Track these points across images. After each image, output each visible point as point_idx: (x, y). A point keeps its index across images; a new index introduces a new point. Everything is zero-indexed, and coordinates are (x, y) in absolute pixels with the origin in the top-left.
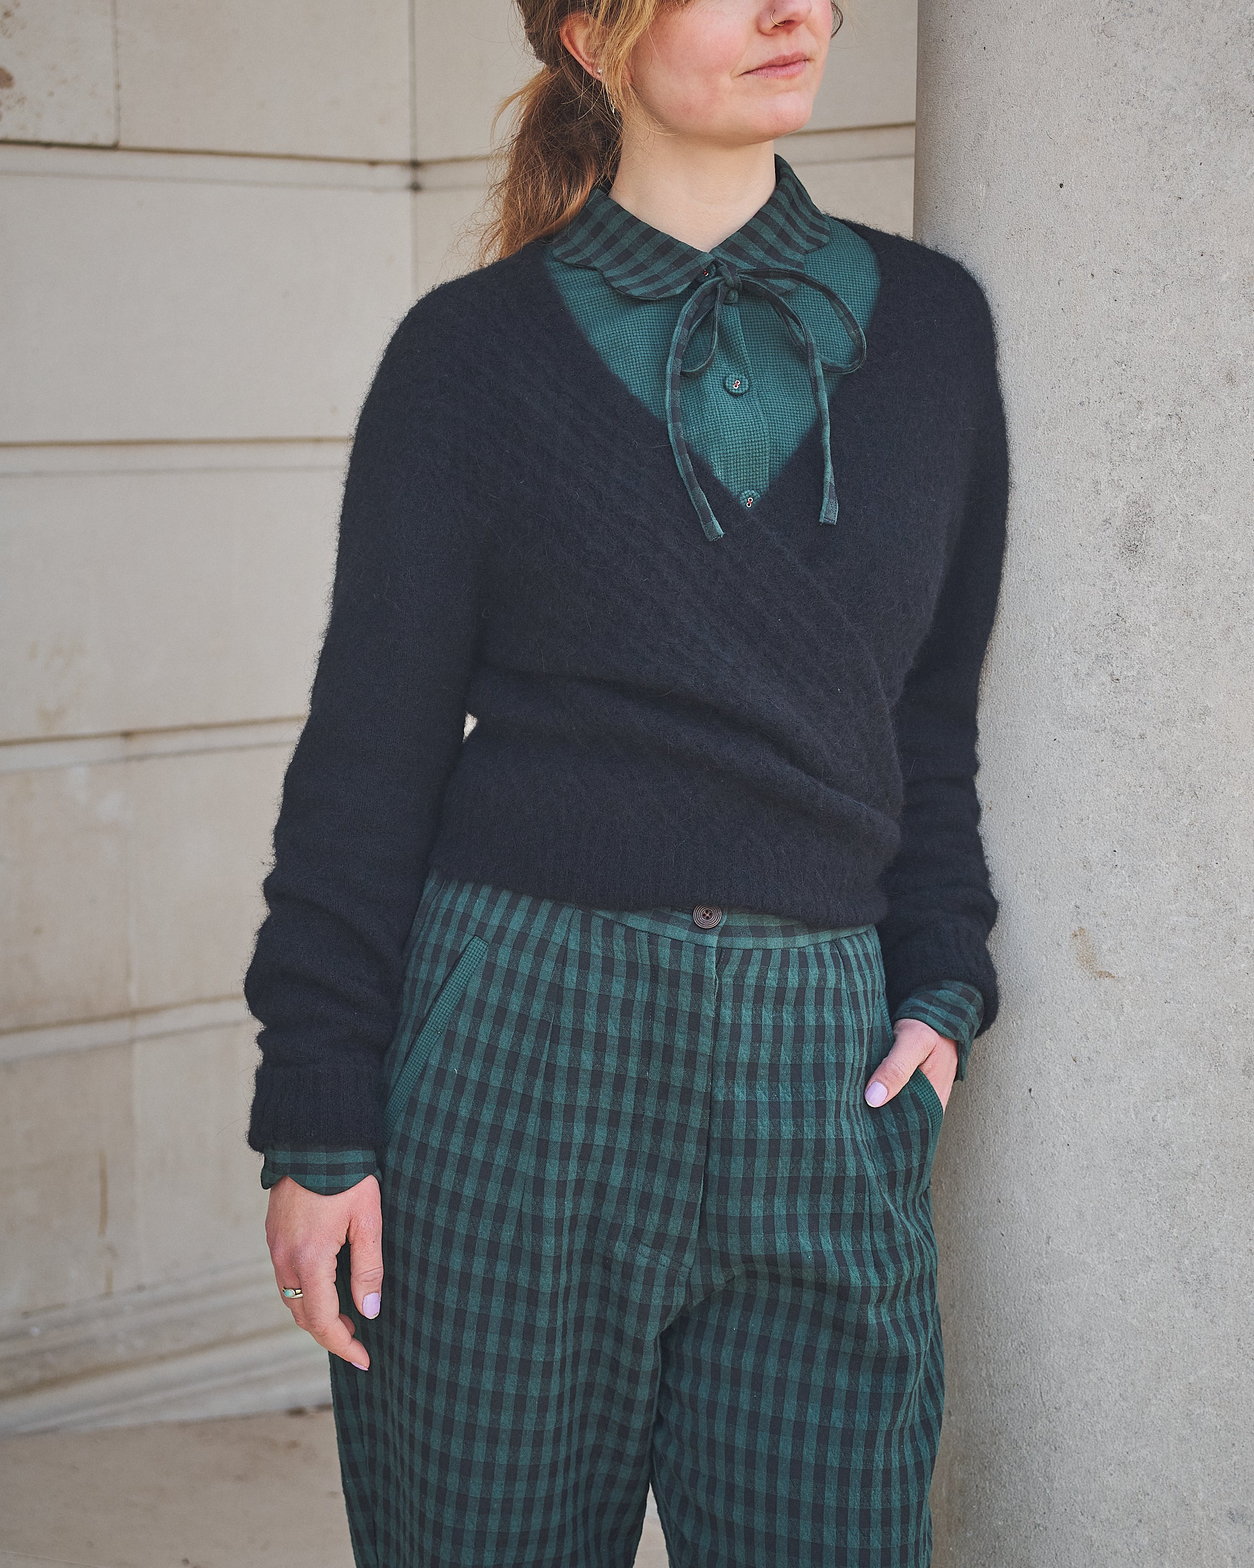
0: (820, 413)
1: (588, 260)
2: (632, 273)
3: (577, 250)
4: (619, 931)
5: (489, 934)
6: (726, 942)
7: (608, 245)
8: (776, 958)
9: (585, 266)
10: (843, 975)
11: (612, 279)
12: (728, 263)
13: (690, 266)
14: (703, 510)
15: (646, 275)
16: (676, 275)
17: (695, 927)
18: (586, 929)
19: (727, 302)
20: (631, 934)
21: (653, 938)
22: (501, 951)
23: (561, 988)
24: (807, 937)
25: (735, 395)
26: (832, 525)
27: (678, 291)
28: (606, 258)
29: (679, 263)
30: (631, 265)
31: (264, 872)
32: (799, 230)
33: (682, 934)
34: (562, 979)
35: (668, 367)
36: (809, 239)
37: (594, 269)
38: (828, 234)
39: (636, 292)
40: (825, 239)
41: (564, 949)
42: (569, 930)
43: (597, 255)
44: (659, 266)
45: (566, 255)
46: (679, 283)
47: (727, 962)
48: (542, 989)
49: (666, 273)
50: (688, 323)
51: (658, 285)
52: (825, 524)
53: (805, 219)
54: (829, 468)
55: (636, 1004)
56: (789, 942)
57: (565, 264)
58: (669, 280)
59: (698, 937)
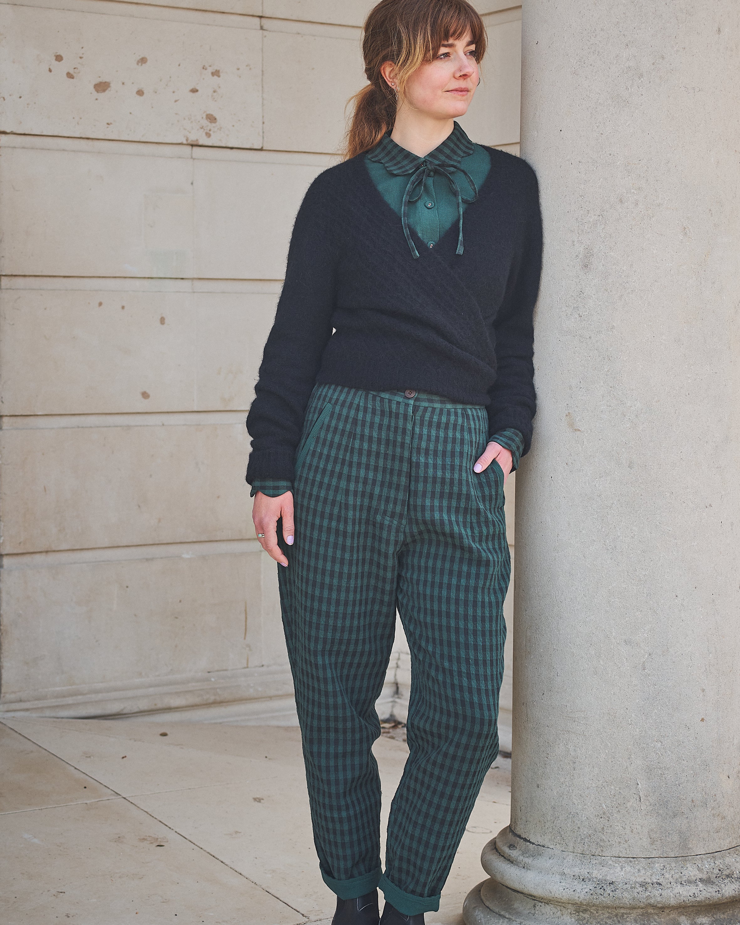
0: (459, 215)
1: (380, 160)
2: (395, 165)
3: (376, 156)
4: (378, 399)
5: (333, 402)
6: (417, 404)
7: (387, 155)
8: (437, 411)
9: (379, 162)
10: (466, 421)
11: (387, 167)
12: (430, 161)
13: (416, 162)
14: (412, 247)
15: (400, 165)
16: (410, 166)
17: (406, 397)
18: (366, 398)
19: (429, 175)
20: (382, 399)
21: (390, 401)
22: (337, 407)
23: (357, 420)
24: (451, 405)
25: (428, 208)
26: (460, 255)
27: (410, 172)
28: (387, 159)
29: (411, 162)
30: (395, 162)
31: (255, 383)
32: (460, 149)
33: (400, 399)
34: (357, 417)
35: (404, 198)
36: (464, 152)
37: (382, 163)
38: (473, 150)
39: (395, 172)
40: (471, 152)
41: (358, 405)
42: (360, 399)
43: (383, 158)
44: (405, 162)
45: (372, 158)
46: (411, 169)
47: (418, 411)
48: (350, 420)
49: (407, 165)
50: (413, 183)
51: (403, 170)
52: (458, 255)
53: (464, 145)
54: (461, 234)
55: (384, 425)
56: (443, 406)
57: (372, 161)
58: (408, 168)
59: (406, 401)
